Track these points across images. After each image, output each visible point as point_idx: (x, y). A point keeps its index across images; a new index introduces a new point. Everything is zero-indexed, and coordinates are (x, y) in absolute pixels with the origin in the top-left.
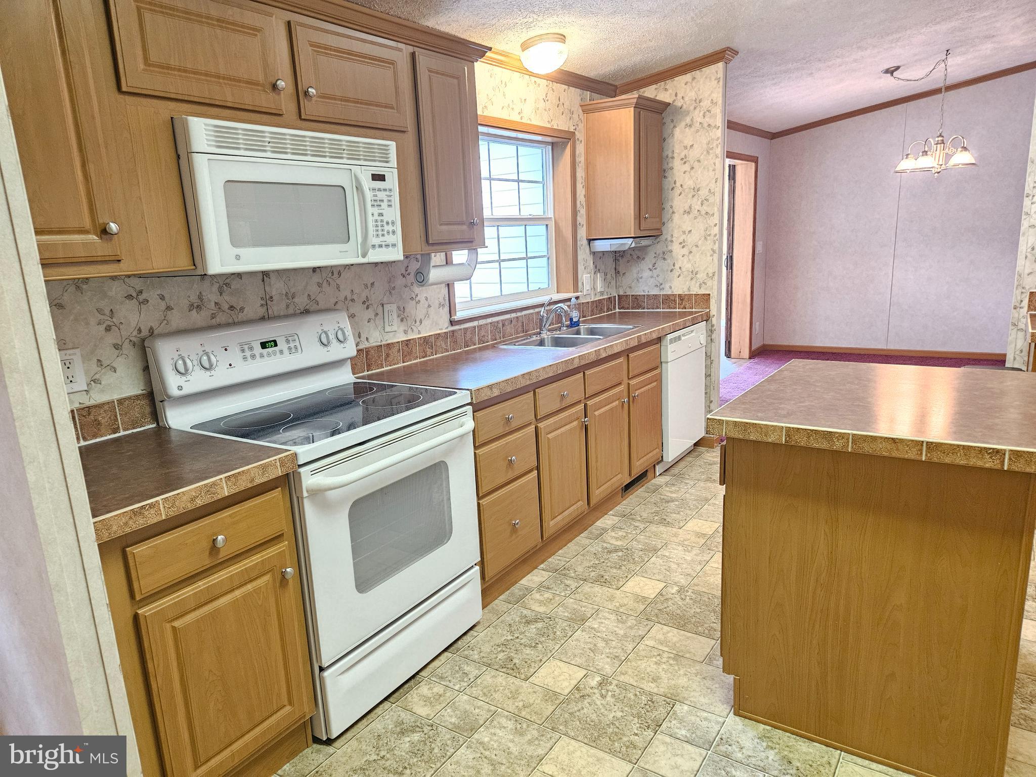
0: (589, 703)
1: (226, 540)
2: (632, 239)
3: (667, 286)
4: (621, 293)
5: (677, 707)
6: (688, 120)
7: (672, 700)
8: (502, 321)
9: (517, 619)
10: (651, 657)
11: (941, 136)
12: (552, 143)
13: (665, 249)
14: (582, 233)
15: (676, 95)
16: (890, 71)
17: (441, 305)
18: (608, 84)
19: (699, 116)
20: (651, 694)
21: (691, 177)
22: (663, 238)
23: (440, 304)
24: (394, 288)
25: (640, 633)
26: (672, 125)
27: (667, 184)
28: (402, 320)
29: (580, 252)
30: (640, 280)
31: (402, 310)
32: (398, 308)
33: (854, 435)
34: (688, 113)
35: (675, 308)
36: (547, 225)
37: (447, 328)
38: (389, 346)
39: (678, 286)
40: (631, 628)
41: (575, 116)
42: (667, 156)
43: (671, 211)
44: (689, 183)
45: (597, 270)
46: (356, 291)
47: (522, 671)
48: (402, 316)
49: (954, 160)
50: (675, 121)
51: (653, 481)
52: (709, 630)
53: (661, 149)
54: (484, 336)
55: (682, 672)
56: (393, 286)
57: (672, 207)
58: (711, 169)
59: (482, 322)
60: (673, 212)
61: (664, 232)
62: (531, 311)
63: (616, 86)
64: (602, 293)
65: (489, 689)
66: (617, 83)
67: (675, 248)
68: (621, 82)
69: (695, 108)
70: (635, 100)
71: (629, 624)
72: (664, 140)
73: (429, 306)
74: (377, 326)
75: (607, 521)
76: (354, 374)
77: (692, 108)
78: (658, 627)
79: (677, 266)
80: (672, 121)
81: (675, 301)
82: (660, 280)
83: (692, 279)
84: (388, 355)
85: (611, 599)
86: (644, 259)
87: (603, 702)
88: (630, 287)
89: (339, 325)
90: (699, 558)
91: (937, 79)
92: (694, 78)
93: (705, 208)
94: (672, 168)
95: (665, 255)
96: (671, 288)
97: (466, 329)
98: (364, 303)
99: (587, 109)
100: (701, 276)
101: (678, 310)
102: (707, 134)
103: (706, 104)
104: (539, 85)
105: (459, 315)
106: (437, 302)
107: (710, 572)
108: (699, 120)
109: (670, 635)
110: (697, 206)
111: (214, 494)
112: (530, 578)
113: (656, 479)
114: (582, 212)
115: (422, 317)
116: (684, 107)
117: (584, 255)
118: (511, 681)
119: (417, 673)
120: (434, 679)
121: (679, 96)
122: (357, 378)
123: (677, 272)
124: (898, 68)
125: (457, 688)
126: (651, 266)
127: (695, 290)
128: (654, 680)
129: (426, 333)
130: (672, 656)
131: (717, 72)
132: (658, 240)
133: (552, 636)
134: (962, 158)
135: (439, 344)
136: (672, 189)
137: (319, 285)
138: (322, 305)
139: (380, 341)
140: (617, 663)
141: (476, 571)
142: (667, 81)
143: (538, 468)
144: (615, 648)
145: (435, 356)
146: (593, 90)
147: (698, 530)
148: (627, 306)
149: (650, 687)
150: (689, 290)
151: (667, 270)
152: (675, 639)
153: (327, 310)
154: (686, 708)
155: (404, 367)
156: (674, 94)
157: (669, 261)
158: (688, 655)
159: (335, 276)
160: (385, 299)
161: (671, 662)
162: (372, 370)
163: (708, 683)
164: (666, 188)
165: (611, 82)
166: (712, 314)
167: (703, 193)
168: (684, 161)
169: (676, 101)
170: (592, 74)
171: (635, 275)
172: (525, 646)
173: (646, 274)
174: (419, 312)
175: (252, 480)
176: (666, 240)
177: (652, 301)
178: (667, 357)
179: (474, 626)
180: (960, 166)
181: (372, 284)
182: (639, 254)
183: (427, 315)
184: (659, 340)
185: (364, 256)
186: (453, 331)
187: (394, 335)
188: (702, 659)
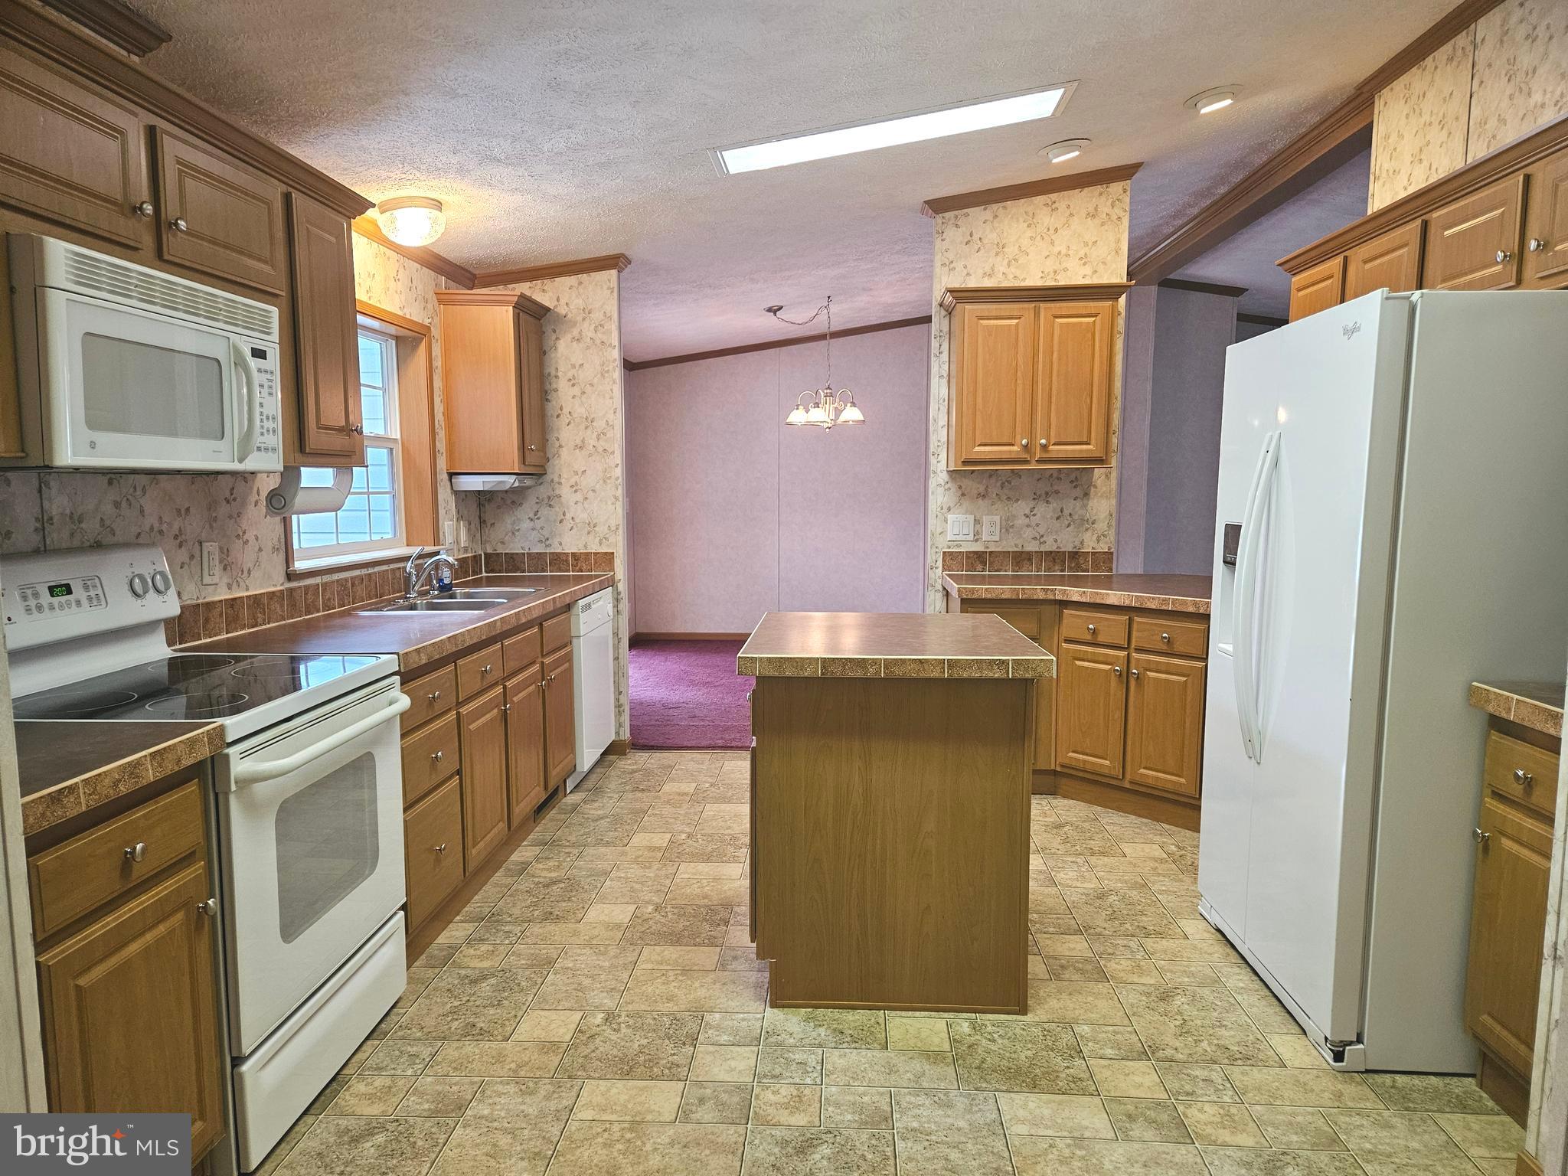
0: (602, 1041)
1: (143, 850)
2: (515, 477)
3: (555, 542)
4: (489, 551)
5: (707, 1017)
6: (575, 332)
7: (699, 1012)
8: (352, 578)
9: (456, 982)
10: (655, 979)
11: (829, 388)
12: (397, 337)
13: (551, 493)
14: (442, 464)
15: (558, 300)
16: (774, 310)
17: (276, 550)
18: (466, 271)
19: (589, 330)
20: (672, 1013)
21: (582, 404)
22: (548, 478)
23: (274, 548)
24: (215, 519)
25: (630, 959)
26: (554, 337)
27: (551, 408)
28: (225, 569)
29: (440, 490)
30: (517, 533)
31: (225, 552)
32: (221, 549)
33: (885, 660)
34: (575, 324)
35: (568, 571)
36: (391, 449)
37: (282, 584)
38: (209, 606)
39: (570, 543)
40: (616, 957)
41: (430, 306)
42: (549, 374)
43: (557, 445)
44: (580, 411)
45: (460, 517)
46: (166, 519)
47: (496, 1032)
48: (225, 562)
49: (844, 417)
50: (557, 331)
51: (564, 801)
52: (709, 939)
53: (541, 365)
54: (329, 599)
55: (697, 984)
56: (214, 515)
57: (558, 439)
58: (607, 396)
59: (327, 578)
60: (560, 446)
61: (549, 471)
62: (384, 568)
63: (475, 275)
64: (466, 549)
65: (460, 1061)
66: (476, 272)
67: (565, 491)
68: (481, 272)
69: (584, 319)
70: (516, 298)
71: (612, 954)
72: (545, 353)
73: (260, 550)
74: (192, 575)
75: (524, 853)
76: (169, 646)
77: (579, 319)
78: (646, 951)
79: (568, 516)
80: (554, 331)
81: (567, 561)
82: (546, 533)
83: (589, 533)
84: (207, 620)
85: (576, 933)
86: (521, 504)
87: (618, 1036)
88: (503, 543)
89: (155, 567)
90: (663, 872)
91: (821, 325)
92: (580, 283)
93: (602, 444)
94: (556, 390)
95: (550, 501)
96: (560, 544)
97: (307, 588)
98: (176, 537)
99: (443, 299)
100: (601, 529)
101: (571, 573)
102: (601, 353)
103: (597, 316)
104: (389, 258)
105: (299, 565)
106: (270, 545)
107: (683, 884)
108: (590, 334)
109: (666, 953)
110: (591, 441)
111: (138, 777)
112: (448, 935)
113: (568, 798)
114: (441, 435)
115: (250, 565)
116: (570, 316)
117: (445, 495)
118: (487, 1047)
119: (338, 1074)
120: (366, 1073)
121: (563, 301)
122: (174, 650)
123: (568, 524)
124: (780, 308)
125: (410, 1072)
126: (531, 515)
127: (594, 548)
128: (669, 1000)
129: (256, 589)
130: (679, 972)
131: (609, 281)
132: (541, 481)
133: (516, 988)
134: (852, 414)
135: (273, 607)
136: (558, 416)
137: (117, 505)
138: (119, 538)
139: (195, 597)
140: (617, 995)
141: (399, 920)
142: (545, 281)
143: (459, 772)
144: (607, 981)
145: (268, 626)
146: (450, 276)
147: (648, 844)
148: (497, 568)
149: (669, 1007)
150: (585, 547)
151: (555, 521)
152: (674, 956)
153: (126, 545)
154: (717, 1016)
155: (228, 639)
156: (555, 299)
157: (557, 509)
158: (695, 968)
159: (138, 493)
160: (203, 534)
161: (680, 978)
162: (186, 642)
163: (731, 987)
164: (549, 414)
165: (470, 269)
166: (617, 578)
167: (600, 424)
168: (573, 382)
169: (559, 308)
170: (452, 255)
171: (509, 527)
172: (485, 1007)
173: (526, 525)
174: (248, 558)
175: (179, 761)
176: (552, 481)
177: (535, 562)
178: (579, 629)
179: (396, 1003)
180: (851, 423)
181: (188, 509)
182: (515, 498)
183: (257, 562)
184: (568, 607)
185: (241, 461)
186: (291, 590)
187: (216, 590)
188: (714, 968)
